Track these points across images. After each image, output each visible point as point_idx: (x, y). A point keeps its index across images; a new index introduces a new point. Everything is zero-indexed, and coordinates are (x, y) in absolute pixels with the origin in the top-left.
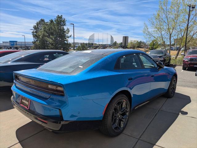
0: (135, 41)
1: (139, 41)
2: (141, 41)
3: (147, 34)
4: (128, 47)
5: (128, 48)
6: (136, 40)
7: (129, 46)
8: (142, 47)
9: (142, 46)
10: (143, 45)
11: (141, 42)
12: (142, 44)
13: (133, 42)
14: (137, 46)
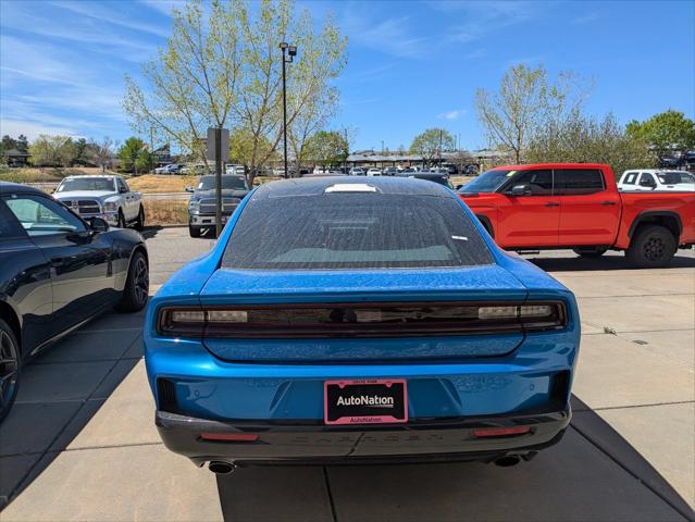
0: (58, 139)
1: (76, 139)
2: (83, 141)
3: (139, 116)
4: (29, 160)
5: (30, 165)
6: (62, 135)
7: (34, 160)
8: (92, 162)
9: (92, 158)
10: (96, 156)
11: (82, 146)
12: (89, 152)
13: (49, 141)
14: (70, 157)
